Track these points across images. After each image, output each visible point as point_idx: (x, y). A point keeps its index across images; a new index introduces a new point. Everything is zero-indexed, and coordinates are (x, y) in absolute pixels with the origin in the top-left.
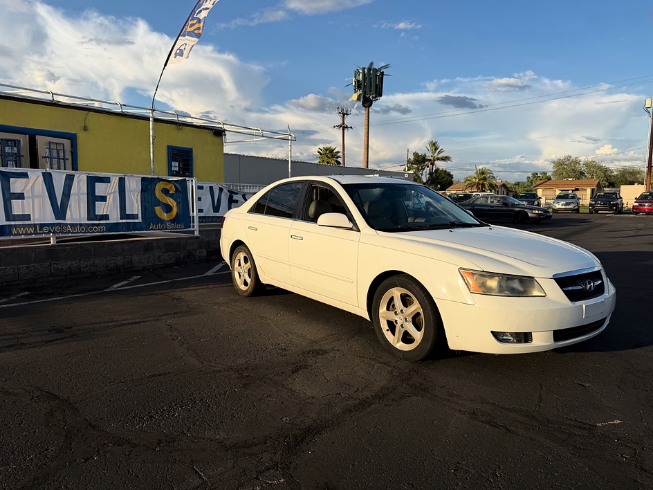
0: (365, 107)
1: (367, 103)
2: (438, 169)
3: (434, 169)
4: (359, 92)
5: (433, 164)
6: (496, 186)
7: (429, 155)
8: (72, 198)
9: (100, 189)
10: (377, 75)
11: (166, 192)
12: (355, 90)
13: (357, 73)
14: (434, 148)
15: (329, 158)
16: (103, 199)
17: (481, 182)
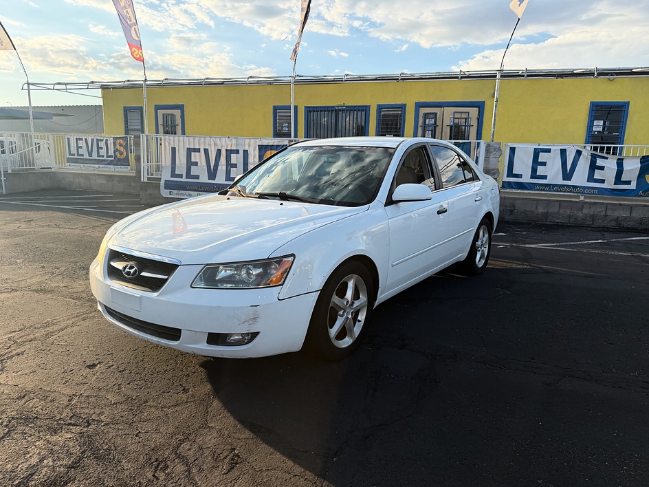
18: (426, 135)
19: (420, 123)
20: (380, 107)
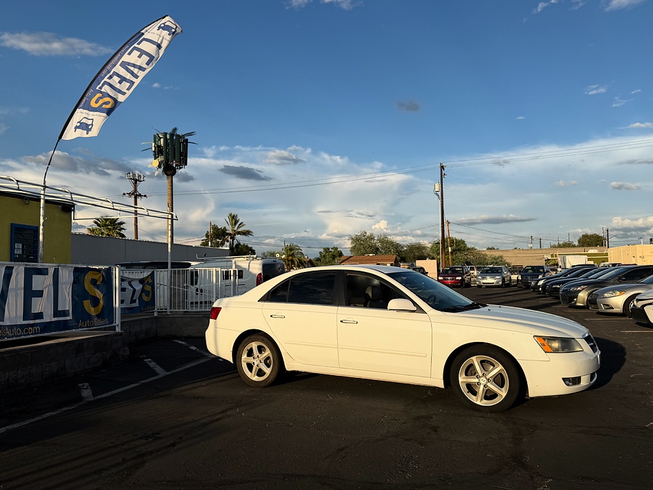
0: (167, 175)
1: (169, 170)
2: (239, 244)
3: (235, 244)
4: (161, 158)
5: (233, 238)
6: (305, 262)
7: (229, 229)
8: (10, 293)
9: (37, 282)
10: (181, 143)
11: (94, 282)
12: (155, 155)
13: (157, 138)
14: (234, 222)
15: (110, 230)
16: (40, 294)
17: (290, 258)
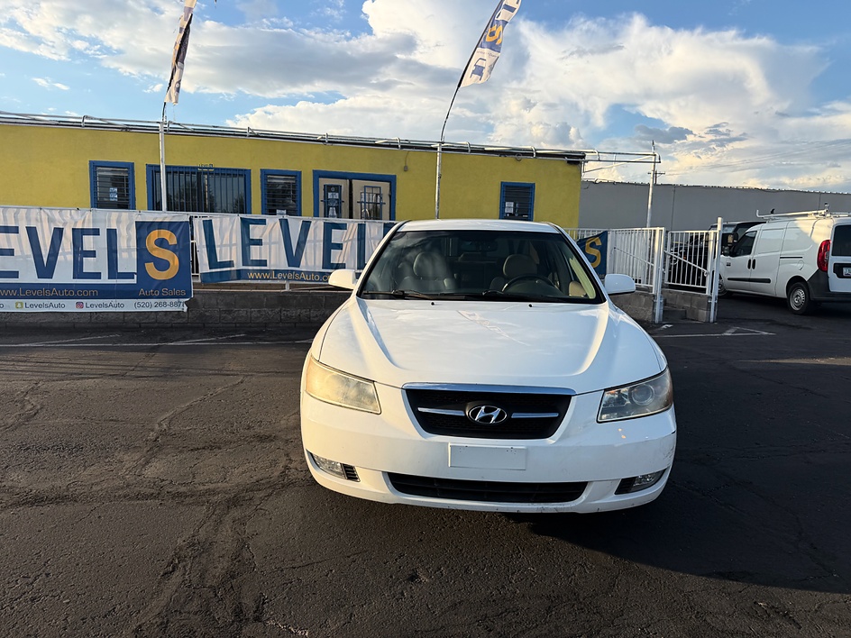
8: (307, 244)
9: (336, 236)
16: (339, 246)
18: (330, 213)
19: (321, 197)
20: (265, 174)
